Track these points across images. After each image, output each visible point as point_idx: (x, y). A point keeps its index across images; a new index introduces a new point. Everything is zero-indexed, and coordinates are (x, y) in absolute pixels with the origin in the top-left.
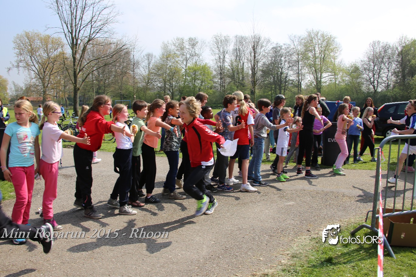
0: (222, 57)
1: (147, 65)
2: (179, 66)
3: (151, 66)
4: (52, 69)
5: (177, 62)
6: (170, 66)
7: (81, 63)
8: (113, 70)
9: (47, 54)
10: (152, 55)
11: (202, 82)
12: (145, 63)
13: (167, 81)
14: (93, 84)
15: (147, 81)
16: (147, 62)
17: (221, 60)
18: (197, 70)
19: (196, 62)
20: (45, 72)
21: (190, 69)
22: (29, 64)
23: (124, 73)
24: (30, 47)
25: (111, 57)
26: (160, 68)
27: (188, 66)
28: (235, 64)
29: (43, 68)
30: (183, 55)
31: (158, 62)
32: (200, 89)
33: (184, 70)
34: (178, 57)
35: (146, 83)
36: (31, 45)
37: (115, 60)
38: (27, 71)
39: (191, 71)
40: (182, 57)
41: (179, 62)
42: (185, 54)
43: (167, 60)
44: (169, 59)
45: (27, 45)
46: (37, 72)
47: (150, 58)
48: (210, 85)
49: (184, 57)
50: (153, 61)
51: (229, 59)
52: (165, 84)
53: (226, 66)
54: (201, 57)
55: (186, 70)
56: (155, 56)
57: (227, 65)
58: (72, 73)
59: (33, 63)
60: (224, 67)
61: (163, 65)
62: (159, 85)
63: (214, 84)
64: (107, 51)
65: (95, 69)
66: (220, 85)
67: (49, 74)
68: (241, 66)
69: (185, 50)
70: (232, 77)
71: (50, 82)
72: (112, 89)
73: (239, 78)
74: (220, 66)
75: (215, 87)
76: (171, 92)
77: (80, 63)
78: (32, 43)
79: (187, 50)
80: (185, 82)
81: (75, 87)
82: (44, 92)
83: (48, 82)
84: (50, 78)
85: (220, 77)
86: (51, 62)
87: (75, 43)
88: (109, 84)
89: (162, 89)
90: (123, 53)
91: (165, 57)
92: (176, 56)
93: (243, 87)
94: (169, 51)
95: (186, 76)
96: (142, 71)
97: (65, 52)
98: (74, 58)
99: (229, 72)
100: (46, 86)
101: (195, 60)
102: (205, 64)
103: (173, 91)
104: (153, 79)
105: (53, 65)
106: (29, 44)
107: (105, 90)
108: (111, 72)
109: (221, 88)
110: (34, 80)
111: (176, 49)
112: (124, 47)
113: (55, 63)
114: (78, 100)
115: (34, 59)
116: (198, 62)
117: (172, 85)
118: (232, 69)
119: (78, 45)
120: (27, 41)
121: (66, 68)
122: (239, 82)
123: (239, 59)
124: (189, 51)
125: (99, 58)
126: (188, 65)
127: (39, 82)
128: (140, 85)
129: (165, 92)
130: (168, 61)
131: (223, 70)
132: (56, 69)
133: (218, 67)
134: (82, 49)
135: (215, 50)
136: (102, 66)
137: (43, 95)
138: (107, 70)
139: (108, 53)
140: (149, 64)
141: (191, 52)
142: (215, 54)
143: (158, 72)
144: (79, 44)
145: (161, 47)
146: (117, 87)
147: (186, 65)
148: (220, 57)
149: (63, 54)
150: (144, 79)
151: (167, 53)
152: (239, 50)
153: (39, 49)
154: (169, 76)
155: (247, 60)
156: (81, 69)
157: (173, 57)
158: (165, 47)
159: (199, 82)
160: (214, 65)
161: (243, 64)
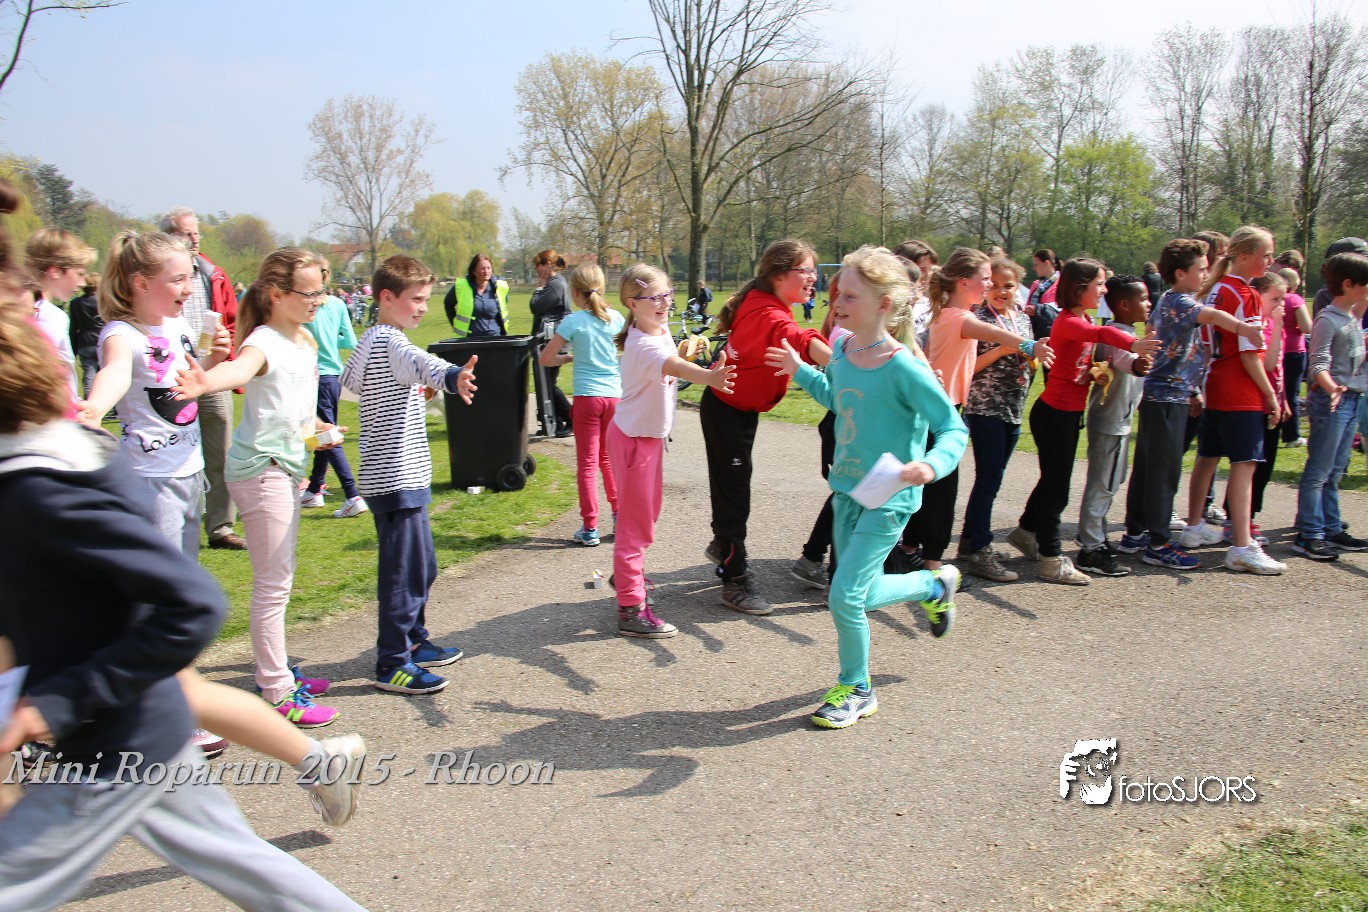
0: (1189, 111)
1: (926, 147)
2: (1034, 148)
3: (938, 149)
4: (624, 167)
5: (1027, 134)
6: (1003, 149)
7: (714, 145)
8: (813, 164)
9: (610, 122)
10: (943, 113)
11: (1114, 202)
12: (917, 141)
13: (989, 198)
14: (748, 211)
15: (923, 199)
16: (923, 135)
17: (1188, 123)
18: (1098, 159)
19: (1094, 133)
20: (604, 177)
21: (1071, 156)
22: (560, 153)
23: (847, 175)
24: (562, 103)
25: (806, 122)
26: (966, 154)
27: (1067, 148)
28: (1238, 133)
29: (601, 166)
30: (1049, 108)
31: (962, 134)
32: (1104, 225)
33: (1049, 162)
34: (1030, 117)
35: (919, 205)
36: (565, 96)
37: (820, 132)
38: (553, 175)
39: (1078, 162)
40: (1045, 117)
41: (1034, 131)
42: (1056, 104)
43: (994, 126)
44: (1000, 122)
45: (555, 95)
46: (582, 178)
47: (936, 121)
48: (1141, 212)
49: (1053, 115)
50: (945, 133)
51: (1216, 114)
52: (984, 208)
53: (1205, 144)
54: (1112, 115)
55: (1057, 160)
56: (953, 116)
57: (1208, 139)
58: (686, 178)
59: (571, 149)
60: (1198, 145)
61: (977, 145)
62: (964, 213)
63: (1157, 209)
64: (794, 103)
65: (756, 163)
66: (1180, 211)
67: (616, 184)
68: (1260, 141)
69: (1056, 90)
70: (1226, 181)
71: (618, 208)
72: (810, 227)
73: (1252, 186)
74: (1183, 143)
75: (1160, 219)
76: (1003, 236)
77: (711, 144)
78: (568, 90)
79: (1064, 89)
80: (1053, 201)
81: (695, 221)
82: (603, 238)
83: (614, 207)
84: (619, 196)
85: (1179, 182)
86: (621, 144)
87: (696, 84)
88: (799, 212)
89: (973, 226)
90: (845, 109)
91: (986, 117)
92: (1026, 111)
93: (1266, 216)
94: (1001, 96)
95: (1056, 179)
96: (908, 167)
97: (665, 112)
98: (694, 131)
99: (1213, 164)
100: (606, 220)
101: (1090, 126)
102: (1125, 137)
103: (1010, 233)
104: (944, 191)
105: (627, 155)
106: (561, 92)
107: (785, 229)
108: (808, 171)
109: (1181, 220)
110: (573, 203)
111: (1025, 88)
112: (852, 89)
113: (634, 149)
114: (703, 263)
115: (573, 137)
116: (1100, 133)
117: (1009, 213)
118: (1225, 151)
119: (706, 87)
120: (554, 82)
121: (668, 161)
122: (1250, 201)
123: (1255, 117)
124: (1069, 96)
125: (770, 129)
126: (1067, 142)
127: (588, 209)
128: (901, 213)
129: (983, 237)
130: (996, 131)
131: (1192, 158)
132: (638, 168)
133: (1175, 147)
134: (717, 100)
135: (1165, 87)
136: (779, 155)
137: (599, 248)
138: (792, 169)
139: (798, 109)
140: (932, 142)
141: (1076, 96)
142: (1164, 102)
143: (961, 169)
144: (709, 85)
145: (974, 83)
146: (826, 221)
147: (1060, 142)
148: (1181, 111)
149: (661, 117)
150: (915, 192)
151: (994, 103)
152: (1258, 83)
153: (588, 106)
154: (997, 183)
155: (1285, 119)
156: (713, 164)
157: (1014, 117)
158: (987, 84)
159: (1103, 200)
160: (1160, 140)
161: (1271, 132)
